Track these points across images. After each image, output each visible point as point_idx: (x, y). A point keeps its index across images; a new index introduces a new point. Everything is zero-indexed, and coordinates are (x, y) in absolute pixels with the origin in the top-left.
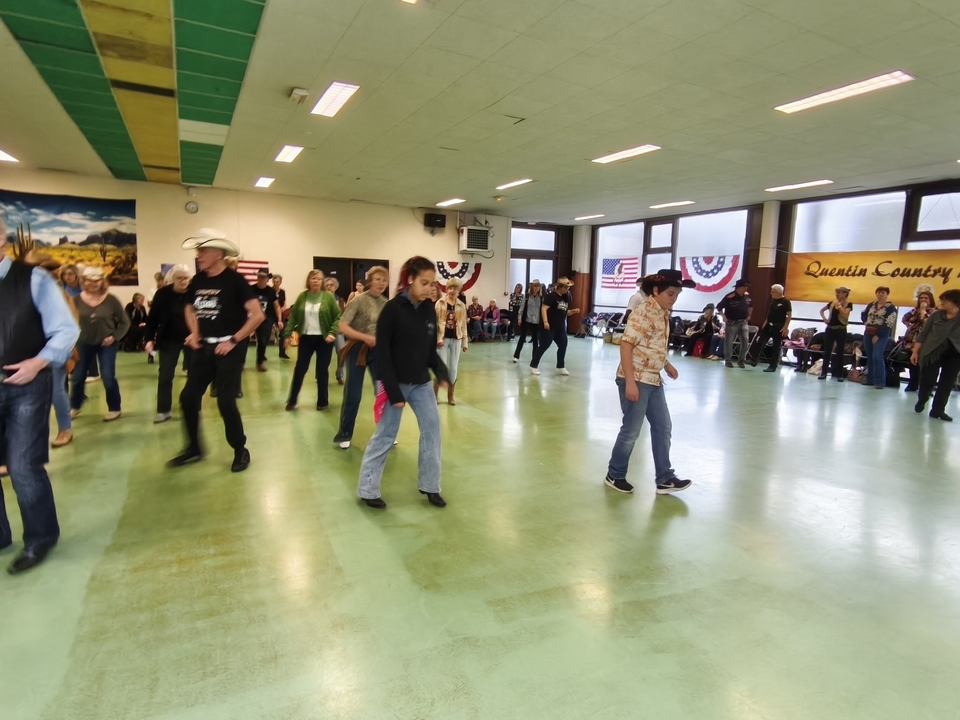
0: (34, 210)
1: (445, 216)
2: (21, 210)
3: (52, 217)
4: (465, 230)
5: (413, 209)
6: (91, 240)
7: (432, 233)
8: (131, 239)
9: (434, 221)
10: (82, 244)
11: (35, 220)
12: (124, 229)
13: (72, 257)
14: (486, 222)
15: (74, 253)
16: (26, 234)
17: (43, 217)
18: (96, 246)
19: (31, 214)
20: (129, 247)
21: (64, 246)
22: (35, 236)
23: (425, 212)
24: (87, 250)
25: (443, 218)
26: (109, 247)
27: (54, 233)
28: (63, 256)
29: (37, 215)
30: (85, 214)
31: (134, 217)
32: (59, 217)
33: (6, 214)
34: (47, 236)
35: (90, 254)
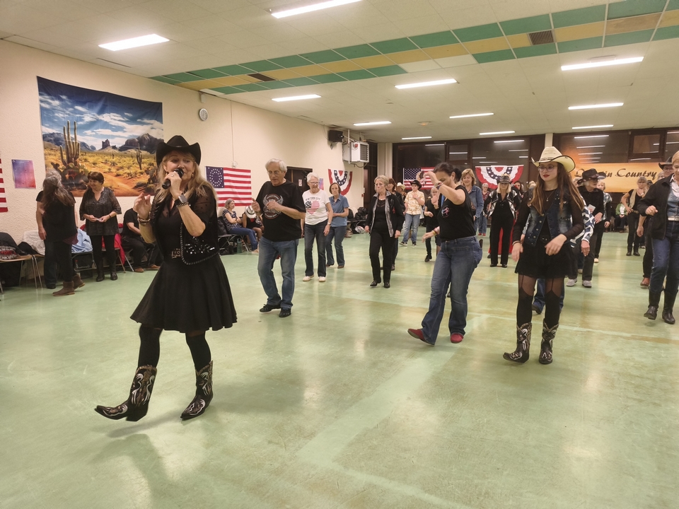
0: (79, 108)
2: (66, 106)
3: (96, 115)
4: (358, 144)
5: (323, 126)
6: (130, 144)
7: (331, 146)
10: (122, 149)
11: (81, 119)
12: (155, 134)
13: (114, 164)
15: (111, 159)
16: (72, 136)
17: (87, 115)
18: (133, 151)
19: (76, 112)
21: (106, 151)
22: (80, 139)
23: (329, 129)
24: (126, 156)
25: (341, 134)
26: (144, 153)
27: (97, 136)
28: (106, 162)
29: (82, 113)
30: (123, 116)
31: (161, 122)
32: (100, 117)
33: (53, 110)
34: (92, 139)
35: (128, 161)
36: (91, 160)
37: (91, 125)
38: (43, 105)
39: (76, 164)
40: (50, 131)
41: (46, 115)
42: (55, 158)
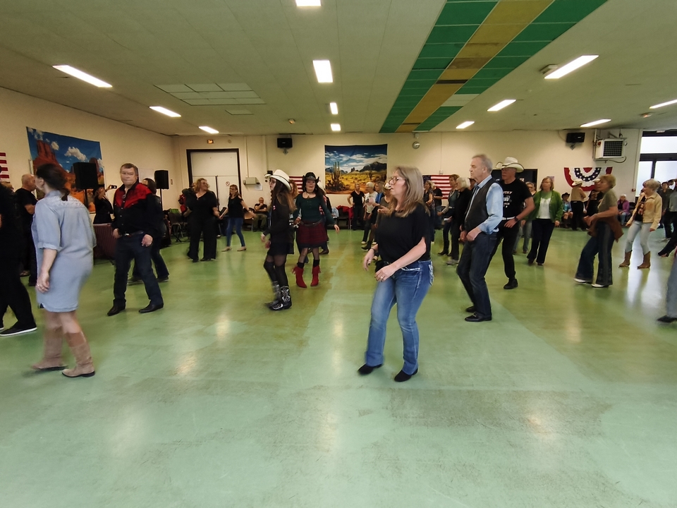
0: (342, 155)
1: (584, 133)
2: (336, 155)
3: (349, 157)
4: (603, 142)
5: (558, 131)
6: (366, 168)
7: (572, 147)
8: (384, 166)
9: (574, 138)
10: (360, 171)
11: (341, 160)
12: (381, 161)
13: (356, 179)
14: (620, 135)
15: (355, 176)
16: (337, 168)
17: (345, 157)
18: (368, 171)
19: (340, 157)
20: (383, 171)
21: (353, 173)
22: (341, 169)
23: (567, 132)
24: (363, 174)
25: (583, 135)
26: (373, 171)
27: (349, 166)
28: (352, 178)
29: (342, 157)
30: (363, 155)
31: (386, 154)
32: (351, 158)
33: (329, 158)
34: (346, 168)
35: (364, 176)
36: (345, 177)
37: (347, 161)
38: (327, 157)
39: (338, 180)
40: (328, 167)
41: (327, 161)
42: (330, 178)
